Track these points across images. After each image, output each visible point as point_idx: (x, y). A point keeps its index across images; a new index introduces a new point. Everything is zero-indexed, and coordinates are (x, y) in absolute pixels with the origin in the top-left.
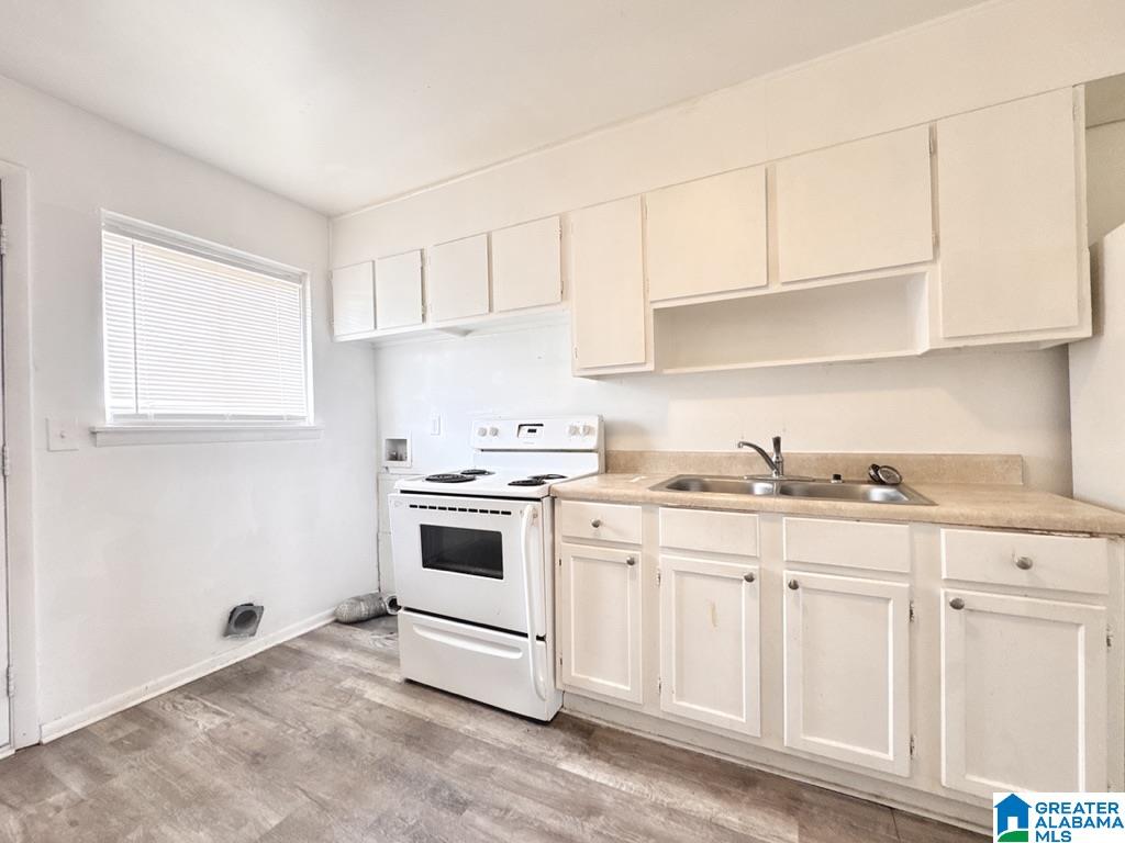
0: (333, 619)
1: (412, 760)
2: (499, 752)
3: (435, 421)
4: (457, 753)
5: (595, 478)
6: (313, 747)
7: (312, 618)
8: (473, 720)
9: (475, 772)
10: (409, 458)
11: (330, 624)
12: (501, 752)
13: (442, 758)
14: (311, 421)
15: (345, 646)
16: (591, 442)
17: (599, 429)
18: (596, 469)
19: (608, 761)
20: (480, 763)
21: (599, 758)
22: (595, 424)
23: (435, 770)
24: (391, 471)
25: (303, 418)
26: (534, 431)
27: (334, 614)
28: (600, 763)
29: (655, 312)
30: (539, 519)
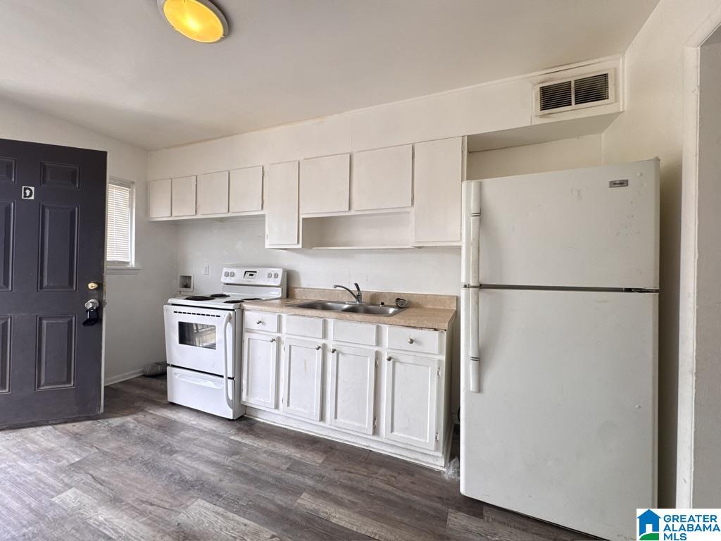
0: (142, 374)
1: (157, 435)
2: (203, 432)
3: (206, 268)
4: (182, 433)
5: (278, 301)
6: (108, 431)
7: (129, 373)
9: (187, 440)
10: (192, 287)
11: (140, 377)
12: (204, 432)
13: (172, 435)
14: (133, 263)
15: (143, 387)
16: (278, 282)
17: (283, 275)
18: (279, 296)
19: (255, 435)
20: (191, 436)
21: (251, 434)
22: (280, 272)
23: (168, 439)
24: (182, 293)
25: (128, 263)
26: (252, 275)
27: (143, 371)
28: (251, 436)
29: (303, 219)
30: (233, 320)
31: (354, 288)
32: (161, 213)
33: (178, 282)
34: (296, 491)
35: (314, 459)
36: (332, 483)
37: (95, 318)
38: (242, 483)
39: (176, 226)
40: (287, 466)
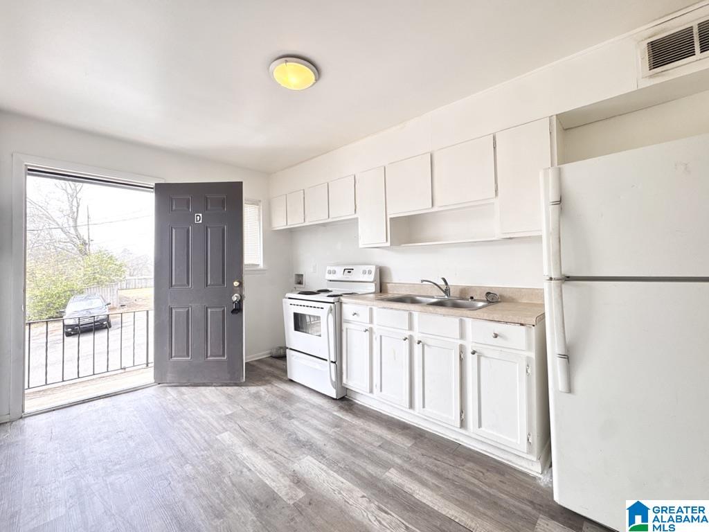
0: (270, 355)
1: (280, 403)
2: (313, 406)
3: (314, 267)
4: (298, 404)
5: (372, 295)
6: (248, 395)
7: (261, 354)
8: (309, 395)
9: (301, 410)
10: (304, 283)
11: (269, 357)
13: (291, 405)
14: (262, 266)
15: (271, 365)
17: (376, 271)
18: (374, 291)
19: (353, 414)
20: (304, 408)
21: (350, 413)
22: (373, 269)
23: (288, 408)
24: (297, 289)
25: (258, 265)
26: (350, 272)
27: (270, 353)
29: (391, 219)
30: (333, 311)
31: (441, 283)
32: (280, 224)
33: (293, 280)
34: (387, 466)
35: (404, 443)
36: (418, 465)
37: (238, 309)
38: (341, 450)
39: (291, 233)
40: (379, 444)
